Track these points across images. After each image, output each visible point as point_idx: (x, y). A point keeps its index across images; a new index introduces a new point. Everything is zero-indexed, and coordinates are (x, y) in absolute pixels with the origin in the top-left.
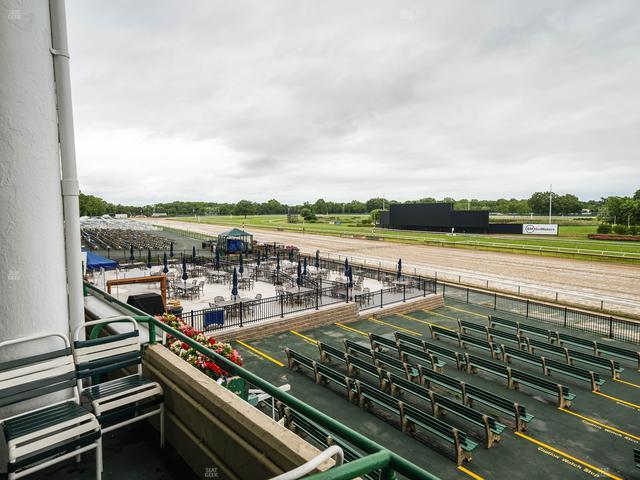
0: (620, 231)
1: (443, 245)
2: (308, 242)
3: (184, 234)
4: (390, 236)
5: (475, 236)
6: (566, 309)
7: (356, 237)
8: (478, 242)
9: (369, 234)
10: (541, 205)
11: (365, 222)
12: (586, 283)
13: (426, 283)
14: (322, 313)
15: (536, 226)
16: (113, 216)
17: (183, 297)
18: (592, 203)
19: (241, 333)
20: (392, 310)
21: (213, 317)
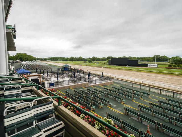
2: (87, 68)
3: (54, 66)
7: (101, 67)
9: (104, 66)
11: (105, 63)
13: (109, 78)
14: (79, 84)
16: (36, 61)
17: (47, 81)
19: (58, 88)
20: (98, 84)
21: (52, 85)
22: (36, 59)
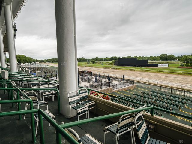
0: (187, 66)
1: (134, 70)
2: (95, 70)
4: (118, 68)
5: (143, 67)
6: (172, 88)
7: (108, 68)
8: (145, 69)
9: (112, 67)
10: (163, 58)
11: (110, 64)
12: (177, 81)
15: (162, 64)
16: (35, 63)
18: (179, 57)
20: (122, 89)
22: (35, 61)
